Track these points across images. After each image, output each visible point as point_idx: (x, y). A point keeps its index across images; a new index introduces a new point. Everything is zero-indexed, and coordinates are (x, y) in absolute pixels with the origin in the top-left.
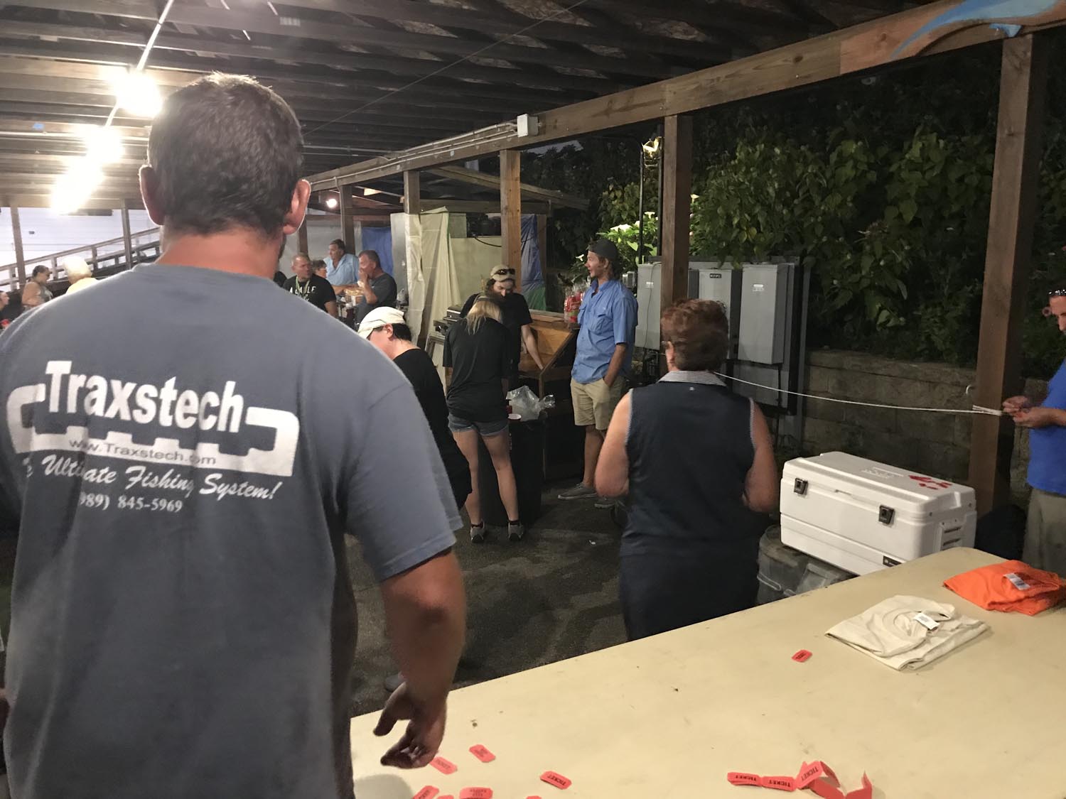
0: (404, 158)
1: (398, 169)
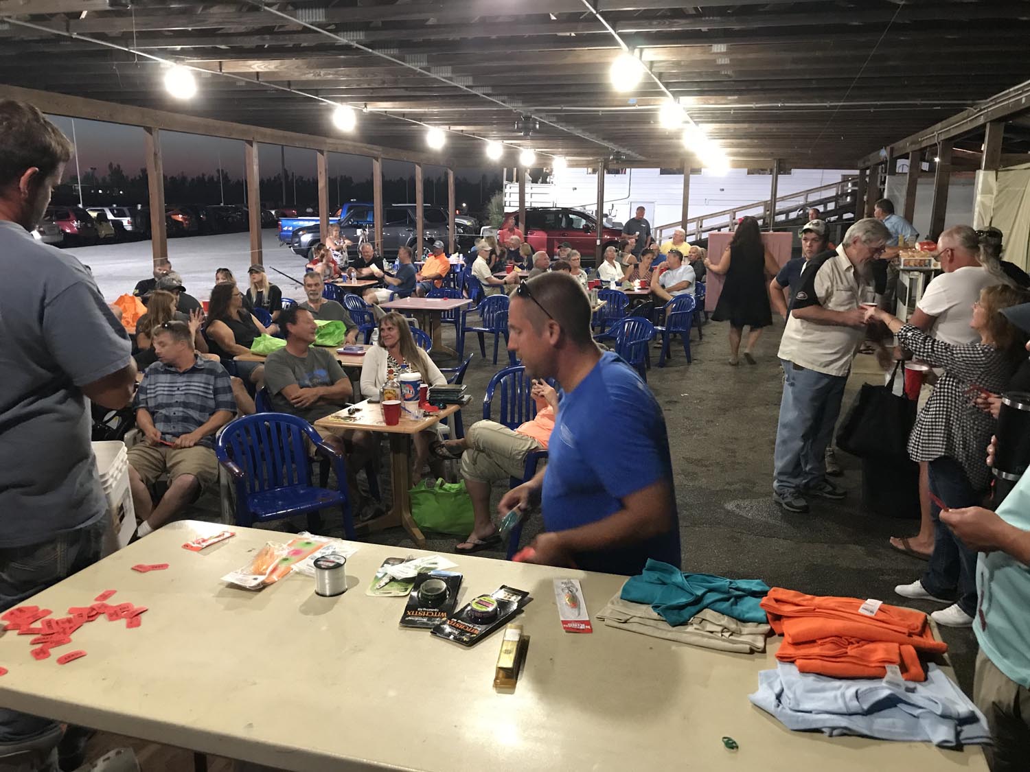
0: (987, 108)
1: (982, 121)
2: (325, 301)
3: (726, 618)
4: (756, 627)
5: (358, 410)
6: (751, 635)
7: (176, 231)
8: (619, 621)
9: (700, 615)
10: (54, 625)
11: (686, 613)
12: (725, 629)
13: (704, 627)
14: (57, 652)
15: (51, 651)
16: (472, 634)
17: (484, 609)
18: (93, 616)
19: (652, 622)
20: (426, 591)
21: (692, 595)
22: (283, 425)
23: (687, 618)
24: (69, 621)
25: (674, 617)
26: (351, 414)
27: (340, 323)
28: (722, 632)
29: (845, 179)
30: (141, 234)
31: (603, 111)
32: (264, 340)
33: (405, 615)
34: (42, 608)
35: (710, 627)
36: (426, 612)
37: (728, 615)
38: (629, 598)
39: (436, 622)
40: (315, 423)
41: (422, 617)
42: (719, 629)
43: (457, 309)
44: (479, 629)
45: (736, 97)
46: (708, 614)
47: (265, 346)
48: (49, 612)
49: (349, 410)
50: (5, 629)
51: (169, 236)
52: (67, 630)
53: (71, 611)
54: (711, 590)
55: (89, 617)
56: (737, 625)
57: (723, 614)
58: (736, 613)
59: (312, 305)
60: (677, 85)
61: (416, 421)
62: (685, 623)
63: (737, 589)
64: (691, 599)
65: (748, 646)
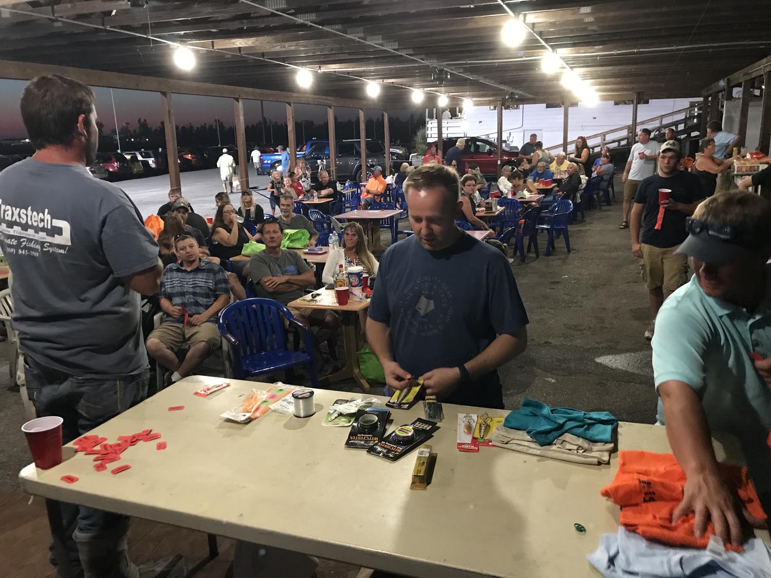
2: (294, 215)
3: (581, 440)
4: (604, 445)
5: (318, 295)
6: (599, 452)
7: (187, 167)
8: (503, 442)
9: (562, 438)
10: (109, 448)
11: (550, 436)
12: (580, 447)
13: (564, 447)
14: (112, 466)
15: (107, 465)
16: (396, 452)
17: (405, 435)
18: (134, 442)
19: (526, 443)
20: (364, 422)
21: (556, 423)
22: (265, 307)
23: (552, 439)
24: (119, 445)
25: (542, 438)
26: (313, 298)
27: (305, 231)
28: (578, 449)
29: (692, 105)
30: (161, 170)
31: (498, 62)
32: (251, 245)
33: (349, 439)
34: (100, 436)
35: (568, 446)
36: (364, 437)
37: (583, 438)
38: (510, 426)
39: (370, 444)
40: (288, 305)
41: (361, 440)
42: (576, 447)
43: (392, 217)
44: (400, 449)
45: (601, 47)
46: (568, 437)
47: (251, 249)
48: (104, 439)
49: (312, 295)
50: (76, 451)
51: (182, 171)
52: (118, 451)
53: (120, 438)
54: (570, 420)
55: (131, 442)
56: (589, 445)
57: (579, 437)
58: (588, 436)
59: (284, 219)
60: (554, 39)
61: (361, 302)
62: (550, 444)
63: (590, 419)
64: (555, 426)
65: (596, 460)
